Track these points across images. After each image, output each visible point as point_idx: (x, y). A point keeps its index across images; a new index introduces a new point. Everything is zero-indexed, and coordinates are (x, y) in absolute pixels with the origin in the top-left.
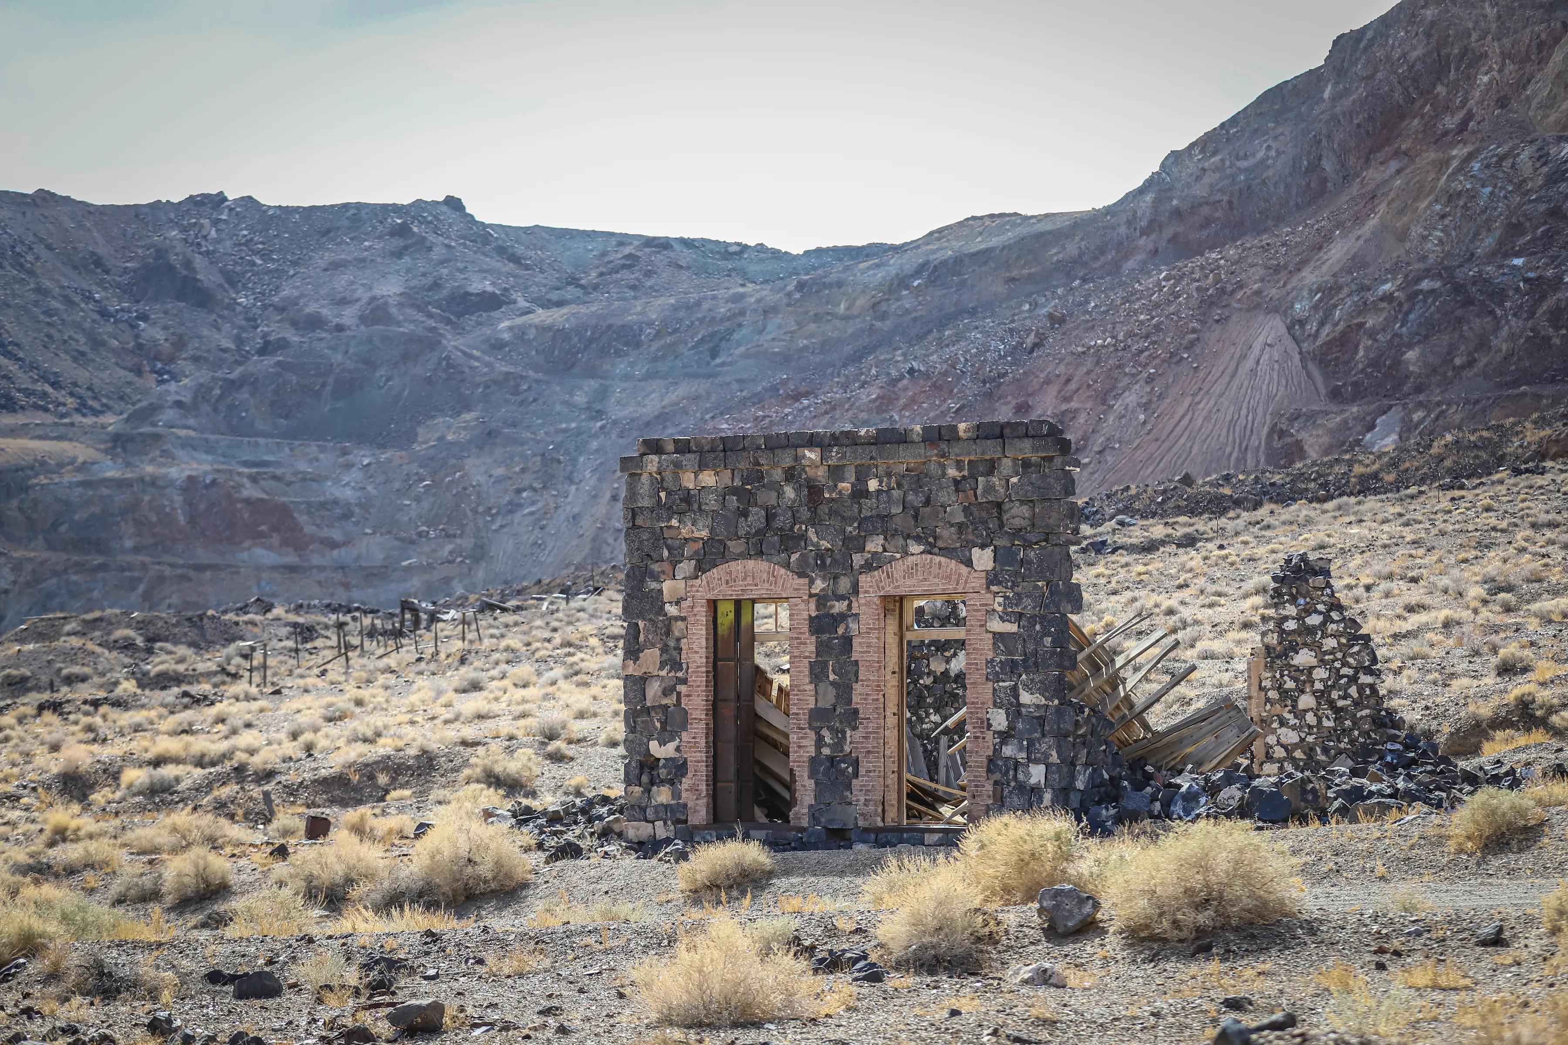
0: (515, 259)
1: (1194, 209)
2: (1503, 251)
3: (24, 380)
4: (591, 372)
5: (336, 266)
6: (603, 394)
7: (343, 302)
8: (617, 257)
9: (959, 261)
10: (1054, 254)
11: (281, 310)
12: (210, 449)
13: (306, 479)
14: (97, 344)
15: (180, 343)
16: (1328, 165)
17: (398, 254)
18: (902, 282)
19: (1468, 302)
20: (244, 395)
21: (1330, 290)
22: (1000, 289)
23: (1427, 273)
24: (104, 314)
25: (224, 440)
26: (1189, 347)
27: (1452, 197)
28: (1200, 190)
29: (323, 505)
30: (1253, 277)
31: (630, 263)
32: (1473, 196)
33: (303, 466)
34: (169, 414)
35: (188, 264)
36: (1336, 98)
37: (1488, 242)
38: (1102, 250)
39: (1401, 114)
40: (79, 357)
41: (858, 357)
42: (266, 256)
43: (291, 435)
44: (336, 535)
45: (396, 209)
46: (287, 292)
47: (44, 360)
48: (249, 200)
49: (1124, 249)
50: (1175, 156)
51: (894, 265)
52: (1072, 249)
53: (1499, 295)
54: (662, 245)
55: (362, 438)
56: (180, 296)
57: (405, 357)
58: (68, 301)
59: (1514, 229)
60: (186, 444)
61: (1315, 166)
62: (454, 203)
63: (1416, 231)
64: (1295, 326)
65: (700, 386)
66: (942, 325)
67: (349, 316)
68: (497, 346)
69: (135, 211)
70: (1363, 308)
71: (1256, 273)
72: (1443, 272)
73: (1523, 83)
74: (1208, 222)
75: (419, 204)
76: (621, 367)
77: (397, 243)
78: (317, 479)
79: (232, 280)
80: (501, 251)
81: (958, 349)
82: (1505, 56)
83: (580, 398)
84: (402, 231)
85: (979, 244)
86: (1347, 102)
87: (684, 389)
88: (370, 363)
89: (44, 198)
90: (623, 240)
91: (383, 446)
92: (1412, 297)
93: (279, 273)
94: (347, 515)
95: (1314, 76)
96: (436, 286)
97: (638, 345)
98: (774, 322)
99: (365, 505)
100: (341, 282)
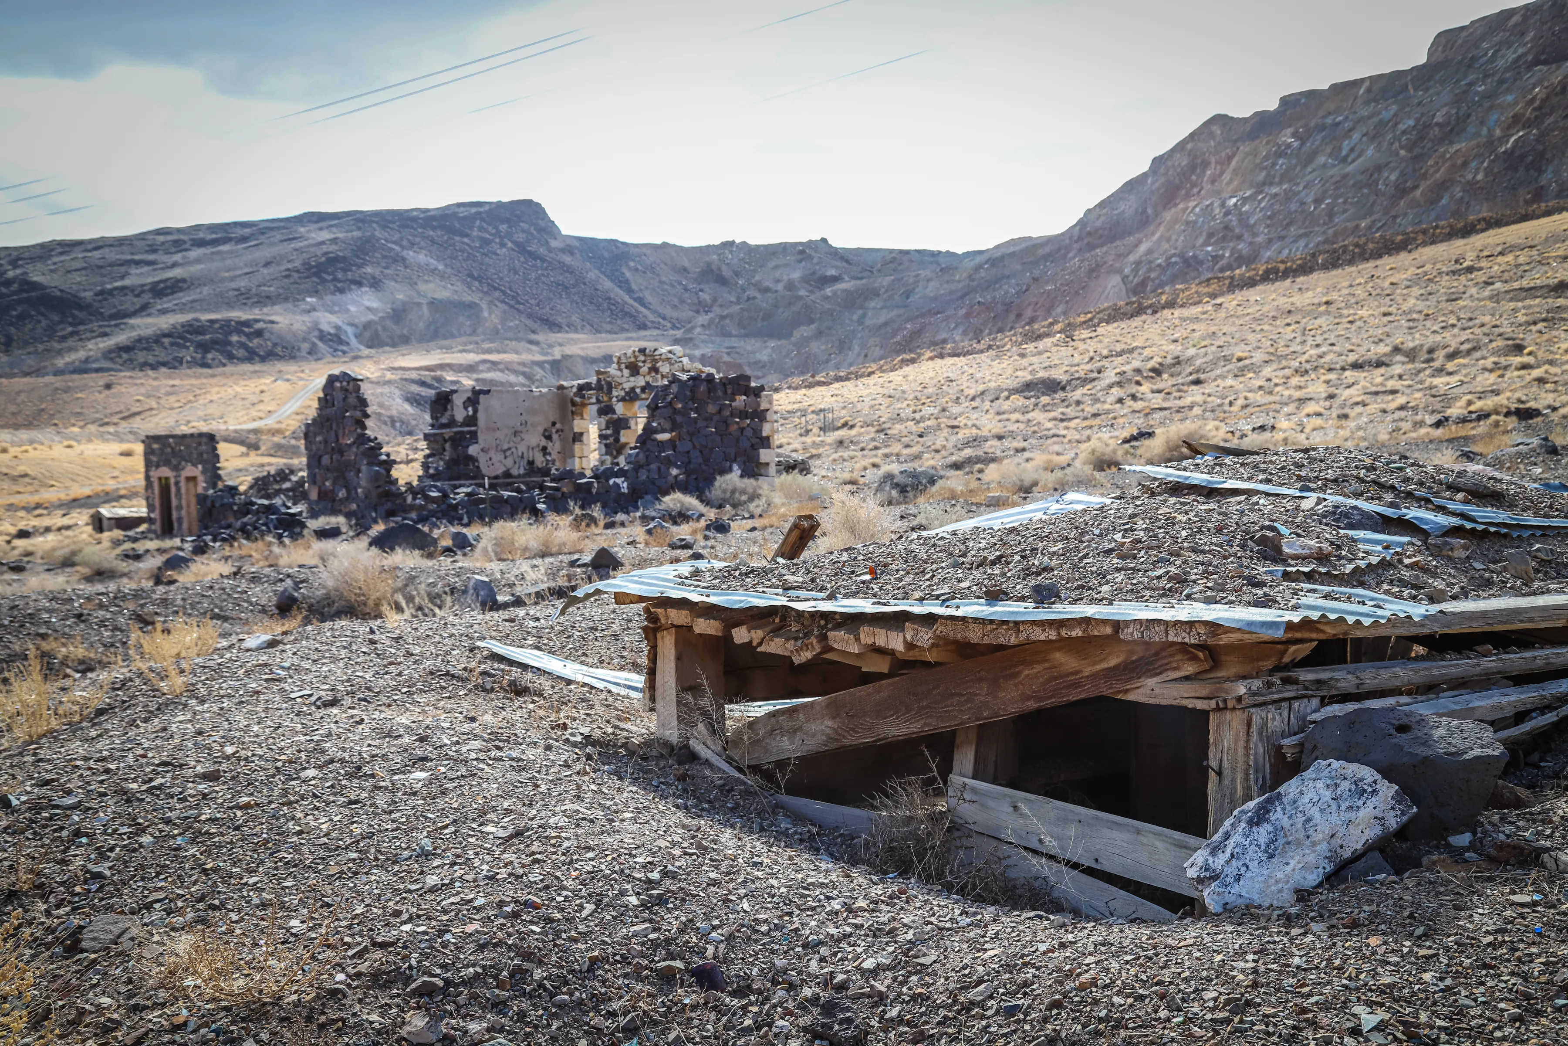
0: (847, 262)
1: (1096, 230)
2: (1206, 244)
3: (651, 317)
4: (861, 307)
5: (777, 267)
6: (864, 316)
7: (778, 281)
8: (888, 258)
9: (1003, 257)
10: (1040, 252)
11: (755, 285)
12: (713, 343)
13: (749, 353)
14: (682, 301)
15: (715, 300)
16: (1150, 211)
17: (800, 261)
18: (980, 267)
19: (1189, 266)
20: (727, 321)
21: (1138, 263)
22: (1019, 267)
23: (1174, 255)
24: (686, 290)
25: (718, 339)
26: (1083, 288)
27: (1188, 223)
28: (1098, 224)
29: (755, 363)
30: (1110, 259)
31: (893, 260)
32: (1195, 222)
33: (749, 348)
34: (698, 330)
35: (719, 269)
36: (1153, 183)
37: (1200, 241)
38: (1059, 250)
39: (1178, 188)
40: (675, 307)
41: (962, 297)
42: (750, 264)
43: (746, 336)
44: (760, 374)
45: (801, 244)
46: (757, 278)
47: (660, 309)
48: (744, 243)
49: (1068, 249)
50: (1089, 211)
51: (979, 259)
52: (1047, 250)
53: (1201, 263)
54: (907, 252)
55: (772, 336)
56: (716, 281)
57: (790, 304)
58: (672, 286)
59: (1211, 235)
60: (703, 341)
61: (1144, 211)
62: (824, 240)
63: (1174, 237)
64: (1125, 279)
65: (901, 311)
66: (996, 282)
67: (780, 287)
68: (826, 298)
69: (700, 249)
70: (1150, 270)
71: (1111, 257)
72: (1182, 256)
73: (1222, 173)
74: (1101, 237)
75: (810, 242)
76: (872, 304)
77: (800, 257)
78: (753, 352)
79: (737, 274)
80: (842, 258)
81: (997, 294)
82: (1217, 163)
83: (855, 317)
84: (802, 252)
85: (1012, 250)
86: (1157, 185)
87: (895, 312)
88: (776, 306)
89: (665, 245)
90: (891, 251)
91: (780, 339)
92: (1168, 265)
93: (755, 271)
94: (764, 366)
95: (1144, 175)
96: (814, 273)
97: (878, 295)
98: (932, 284)
99: (772, 362)
100: (778, 273)
